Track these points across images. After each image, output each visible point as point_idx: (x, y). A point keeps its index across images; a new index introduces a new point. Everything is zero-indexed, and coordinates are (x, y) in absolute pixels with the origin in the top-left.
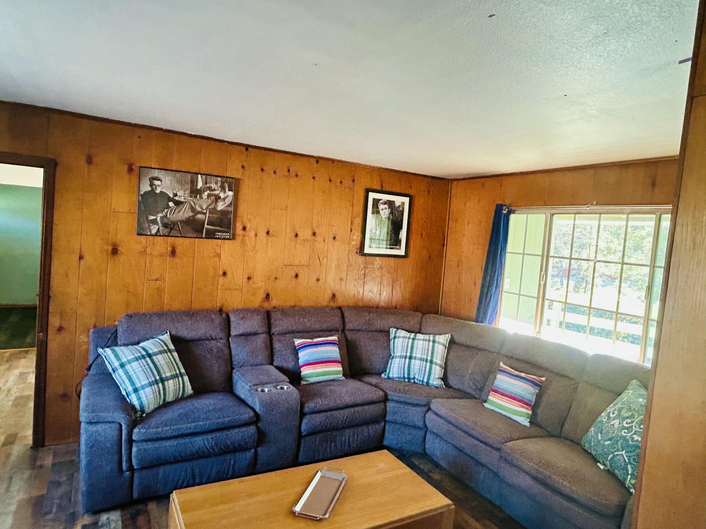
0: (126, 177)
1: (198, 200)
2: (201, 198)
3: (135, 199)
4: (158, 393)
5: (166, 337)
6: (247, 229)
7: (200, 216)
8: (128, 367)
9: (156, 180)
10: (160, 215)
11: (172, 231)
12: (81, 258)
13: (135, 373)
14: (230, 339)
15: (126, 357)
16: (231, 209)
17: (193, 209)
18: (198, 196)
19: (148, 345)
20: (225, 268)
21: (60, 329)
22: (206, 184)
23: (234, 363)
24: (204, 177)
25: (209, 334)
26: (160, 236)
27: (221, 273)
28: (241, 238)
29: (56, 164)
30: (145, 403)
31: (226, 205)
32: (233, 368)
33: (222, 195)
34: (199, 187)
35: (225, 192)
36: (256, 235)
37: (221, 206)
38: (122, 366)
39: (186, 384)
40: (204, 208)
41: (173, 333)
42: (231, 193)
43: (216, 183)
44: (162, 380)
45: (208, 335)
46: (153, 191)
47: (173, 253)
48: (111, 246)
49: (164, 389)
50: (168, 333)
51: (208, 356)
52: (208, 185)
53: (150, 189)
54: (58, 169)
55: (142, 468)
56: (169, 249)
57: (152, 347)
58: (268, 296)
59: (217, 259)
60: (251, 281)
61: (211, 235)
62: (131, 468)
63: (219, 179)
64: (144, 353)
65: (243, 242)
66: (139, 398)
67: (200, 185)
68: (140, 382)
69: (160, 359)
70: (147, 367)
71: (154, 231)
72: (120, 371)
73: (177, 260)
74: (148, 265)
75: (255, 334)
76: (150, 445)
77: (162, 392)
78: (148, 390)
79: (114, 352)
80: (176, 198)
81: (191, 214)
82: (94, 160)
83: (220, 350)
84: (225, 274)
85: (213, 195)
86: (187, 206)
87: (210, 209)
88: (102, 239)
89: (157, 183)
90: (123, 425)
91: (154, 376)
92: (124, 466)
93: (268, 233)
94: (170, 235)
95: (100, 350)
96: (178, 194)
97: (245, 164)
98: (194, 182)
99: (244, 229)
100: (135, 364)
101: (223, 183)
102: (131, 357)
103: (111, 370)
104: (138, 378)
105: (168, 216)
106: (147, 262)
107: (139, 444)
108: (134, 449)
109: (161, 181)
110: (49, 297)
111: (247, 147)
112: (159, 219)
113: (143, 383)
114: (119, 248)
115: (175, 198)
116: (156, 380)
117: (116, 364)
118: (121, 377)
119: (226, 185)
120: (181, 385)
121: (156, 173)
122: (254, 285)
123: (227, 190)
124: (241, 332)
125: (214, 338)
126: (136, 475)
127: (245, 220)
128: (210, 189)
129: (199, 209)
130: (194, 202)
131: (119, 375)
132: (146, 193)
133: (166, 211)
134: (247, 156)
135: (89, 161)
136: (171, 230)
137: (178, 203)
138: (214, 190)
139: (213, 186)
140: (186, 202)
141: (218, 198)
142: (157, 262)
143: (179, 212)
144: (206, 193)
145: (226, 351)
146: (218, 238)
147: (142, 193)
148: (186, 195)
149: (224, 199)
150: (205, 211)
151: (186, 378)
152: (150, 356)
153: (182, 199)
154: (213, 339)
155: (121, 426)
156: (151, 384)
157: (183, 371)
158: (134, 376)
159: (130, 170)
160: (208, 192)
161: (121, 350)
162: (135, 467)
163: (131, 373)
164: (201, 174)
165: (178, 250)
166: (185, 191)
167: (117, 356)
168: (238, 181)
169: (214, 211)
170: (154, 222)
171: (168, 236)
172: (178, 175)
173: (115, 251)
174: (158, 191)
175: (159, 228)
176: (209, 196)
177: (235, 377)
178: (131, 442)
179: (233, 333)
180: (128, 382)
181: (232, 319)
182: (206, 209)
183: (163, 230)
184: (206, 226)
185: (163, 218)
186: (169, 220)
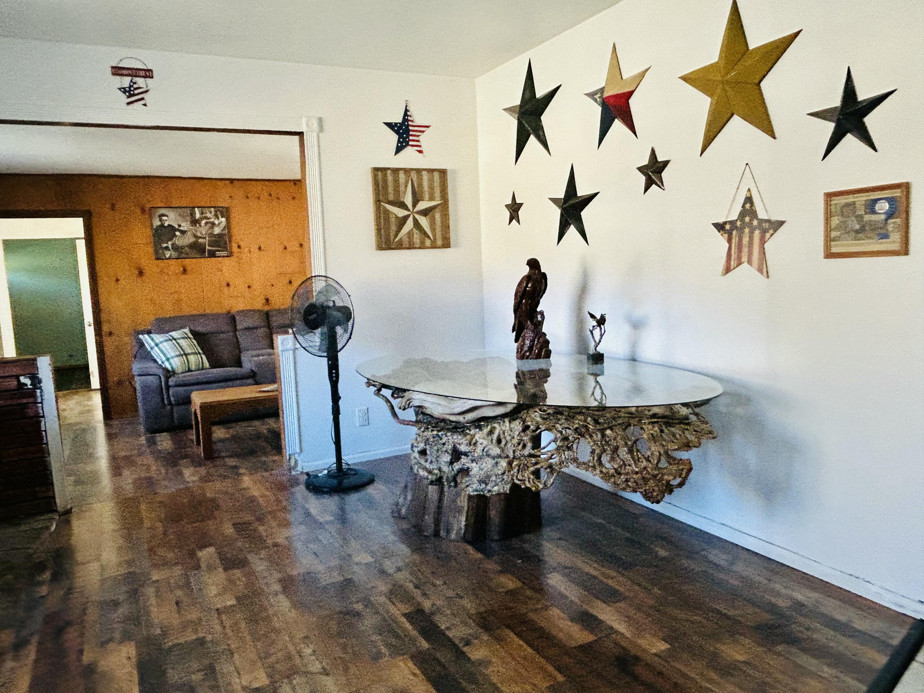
0: (141, 217)
1: (198, 228)
2: (200, 226)
4: (183, 362)
5: (187, 330)
6: (242, 247)
7: (201, 240)
8: (160, 345)
9: (164, 216)
10: (170, 243)
12: (117, 280)
13: (166, 349)
14: (237, 332)
15: (158, 340)
17: (195, 236)
18: (198, 225)
19: (175, 334)
20: (228, 280)
21: (111, 334)
22: (202, 214)
23: (241, 349)
25: (220, 329)
26: (173, 259)
27: (225, 284)
28: (237, 254)
29: (91, 214)
30: (174, 366)
32: (240, 352)
33: (217, 222)
35: (218, 218)
36: (250, 251)
37: (217, 231)
38: (157, 345)
39: (204, 360)
40: (204, 234)
41: (192, 328)
42: (223, 220)
43: (211, 213)
44: (186, 355)
45: (218, 330)
46: (162, 225)
47: (185, 271)
48: (138, 269)
49: (188, 361)
50: (188, 328)
51: (220, 343)
52: (204, 215)
53: (160, 223)
54: (93, 217)
55: (178, 404)
56: (181, 268)
57: (177, 335)
58: (267, 300)
59: (220, 274)
60: (251, 289)
61: (212, 255)
62: (170, 403)
63: (212, 209)
64: (171, 338)
65: (240, 258)
66: (170, 364)
67: (198, 216)
68: (170, 355)
69: (183, 342)
70: (173, 346)
71: (167, 256)
72: (156, 348)
73: (188, 277)
75: (256, 328)
76: (180, 389)
77: (186, 362)
78: (176, 359)
79: (150, 337)
80: (181, 228)
81: (194, 240)
82: (116, 206)
83: (229, 340)
84: (228, 285)
85: (210, 222)
86: (190, 233)
87: (208, 234)
88: (131, 266)
89: (164, 218)
90: (161, 376)
91: (180, 352)
92: (166, 402)
93: (260, 248)
95: (141, 336)
97: (232, 194)
98: (192, 214)
99: (239, 247)
100: (165, 344)
101: (216, 211)
102: (161, 340)
103: (149, 349)
104: (168, 352)
105: (177, 243)
107: (174, 388)
108: (171, 391)
109: (168, 217)
110: (100, 311)
111: (232, 181)
112: (170, 246)
113: (172, 355)
114: (143, 271)
116: (181, 354)
117: (153, 344)
118: (157, 352)
119: (219, 213)
120: (200, 360)
121: (163, 211)
122: (254, 292)
123: (220, 217)
124: (245, 326)
125: (224, 332)
126: (175, 409)
127: (239, 240)
128: (206, 218)
129: (200, 235)
130: (195, 230)
131: (155, 351)
132: (157, 227)
133: (174, 239)
134: (232, 187)
135: (113, 207)
136: (181, 253)
137: (183, 232)
138: (210, 218)
139: (209, 215)
140: (189, 231)
141: (213, 224)
142: (172, 279)
143: (184, 239)
144: (204, 222)
145: (235, 340)
146: (219, 257)
147: (154, 227)
149: (219, 225)
150: (205, 236)
151: (204, 357)
152: (175, 339)
153: (185, 229)
156: (177, 356)
157: (201, 352)
158: (166, 351)
159: (143, 211)
160: (205, 220)
161: (155, 336)
162: (173, 403)
163: (163, 349)
164: (198, 207)
165: (189, 268)
166: (187, 222)
167: (152, 339)
168: (227, 209)
169: (211, 235)
170: (167, 248)
171: (179, 258)
172: (180, 210)
173: (141, 273)
174: (166, 225)
175: (171, 253)
176: (206, 223)
177: (242, 358)
178: (168, 387)
179: (239, 327)
180: (162, 355)
181: (237, 318)
182: (206, 234)
183: (174, 254)
184: (207, 248)
185: (173, 245)
186: (178, 246)
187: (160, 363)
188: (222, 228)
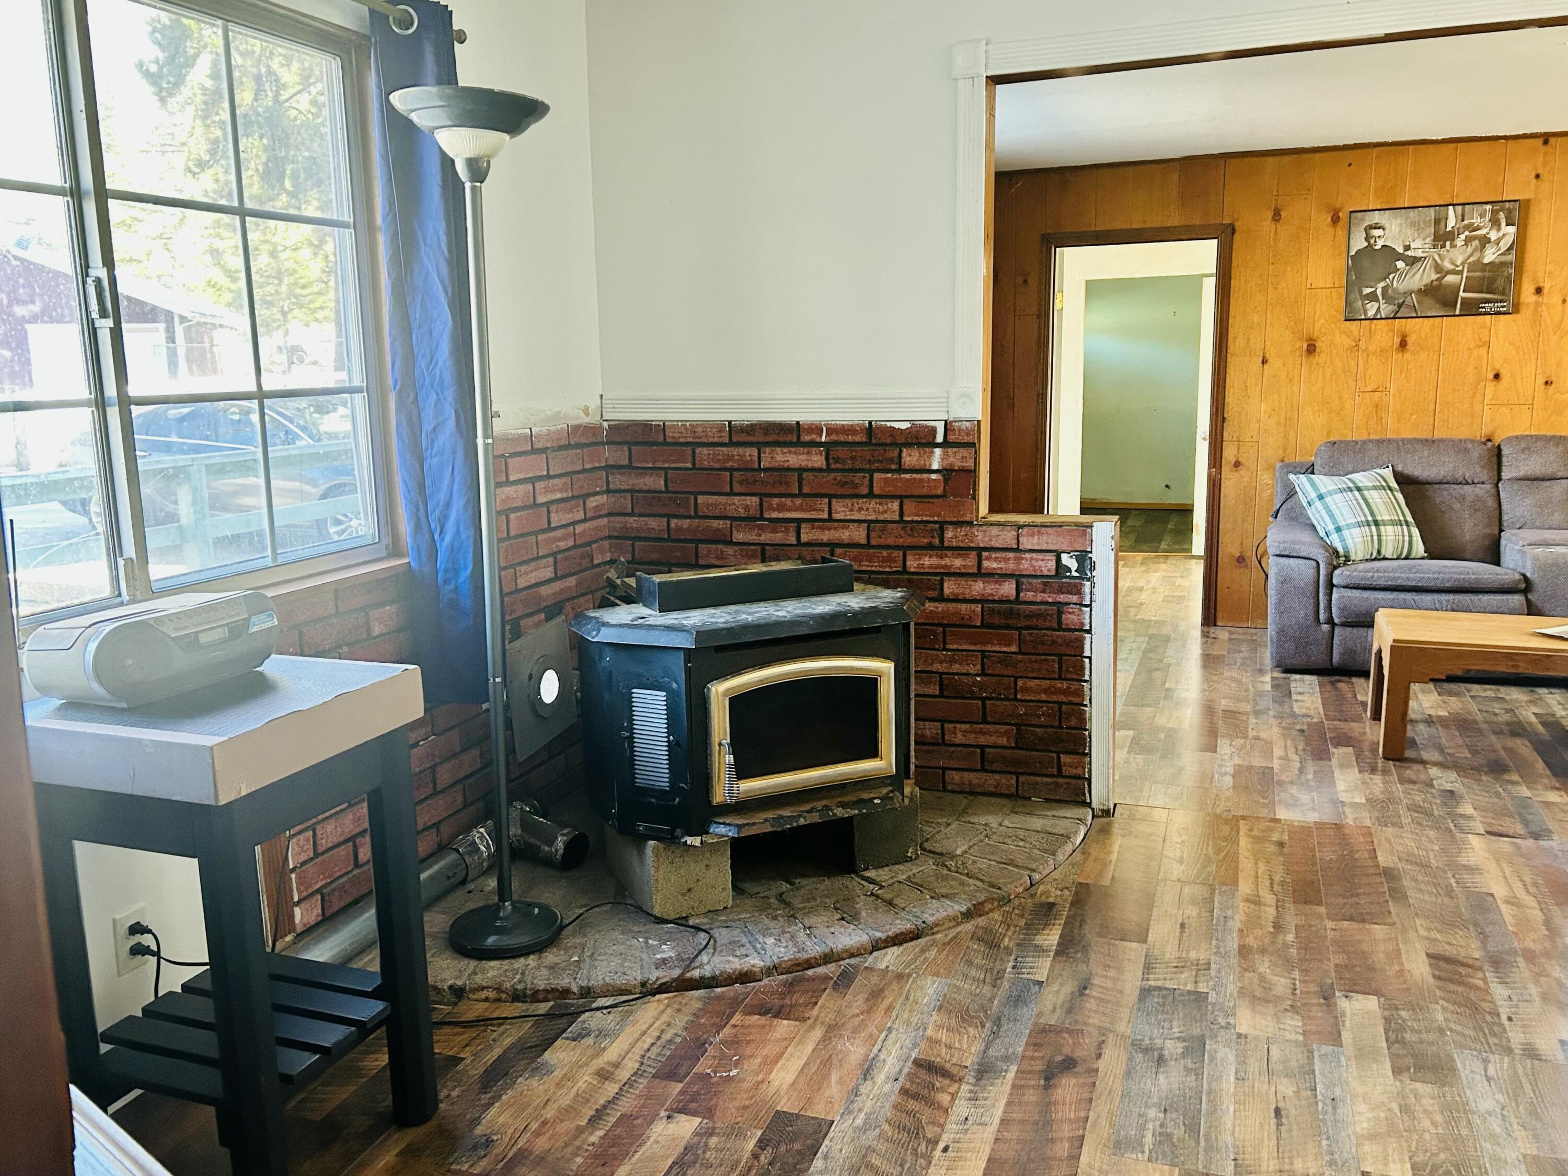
0: (1331, 231)
1: (1448, 251)
2: (1453, 246)
3: (1341, 264)
4: (1369, 538)
5: (1388, 473)
6: (1545, 291)
7: (1450, 279)
8: (1328, 499)
9: (1375, 228)
10: (1382, 284)
11: (1402, 309)
12: (1265, 361)
13: (1338, 507)
14: (1500, 485)
15: (1326, 487)
16: (1511, 257)
17: (1438, 268)
18: (1448, 243)
19: (1361, 478)
20: (1497, 366)
21: (1237, 464)
22: (1463, 220)
23: (1505, 524)
24: (1459, 208)
25: (1460, 473)
26: (1382, 319)
27: (1491, 375)
28: (1531, 308)
29: (1234, 231)
30: (1351, 546)
31: (1500, 252)
32: (1501, 531)
33: (1493, 236)
34: (1449, 228)
35: (1499, 229)
36: (1564, 301)
37: (1490, 256)
38: (1321, 497)
39: (1414, 539)
40: (1458, 263)
41: (1399, 468)
42: (1512, 229)
43: (1482, 216)
44: (1377, 524)
45: (1459, 476)
46: (1370, 245)
47: (1403, 344)
48: (1307, 340)
49: (1379, 536)
50: (1391, 468)
51: (1457, 506)
52: (1466, 222)
53: (1366, 244)
54: (1237, 237)
55: (1345, 625)
56: (1397, 340)
57: (1364, 480)
59: (1483, 351)
60: (1552, 388)
61: (1471, 309)
62: (1330, 621)
63: (1489, 207)
64: (1351, 485)
65: (1537, 318)
66: (1342, 540)
67: (1451, 223)
68: (1345, 520)
69: (1375, 497)
70: (1354, 502)
71: (1371, 314)
72: (1318, 504)
73: (1407, 355)
74: (1361, 367)
75: (1550, 478)
76: (1356, 594)
77: (1375, 538)
78: (1356, 531)
79: (1311, 481)
80: (1409, 253)
81: (1434, 276)
82: (1283, 214)
83: (1478, 499)
84: (1497, 376)
85: (1475, 238)
86: (1429, 263)
87: (1469, 264)
88: (1293, 333)
89: (1376, 233)
90: (1320, 562)
91: (1365, 516)
92: (1322, 616)
94: (1398, 315)
95: (1292, 477)
96: (1413, 246)
97: (1540, 171)
98: (1439, 221)
99: (1539, 291)
100: (1338, 497)
101: (1494, 213)
102: (1332, 487)
103: (1305, 504)
104: (1342, 515)
105: (1395, 285)
106: (1361, 362)
107: (1342, 590)
108: (1335, 596)
109: (1384, 229)
110: (1224, 419)
111: (1546, 138)
112: (1379, 292)
113: (1349, 522)
114: (1317, 345)
115: (1406, 253)
116: (1367, 521)
117: (1313, 495)
118: (1319, 512)
119: (1502, 216)
120: (1407, 538)
121: (1376, 218)
122: (1558, 396)
123: (1503, 224)
124: (1521, 473)
125: (1470, 481)
126: (1337, 631)
127: (1540, 274)
128: (1470, 227)
129: (1450, 267)
130: (1439, 255)
131: (1317, 509)
132: (1359, 252)
133: (1391, 277)
134: (1546, 153)
135: (1277, 216)
136: (1400, 306)
137: (1412, 262)
138: (1478, 229)
139: (1476, 221)
140: (1425, 258)
141: (1485, 241)
142: (1374, 361)
143: (1414, 275)
144: (1463, 237)
145: (1491, 503)
146: (1485, 314)
147: (1352, 253)
148: (1427, 246)
149: (1498, 242)
150: (1460, 268)
151: (1415, 531)
152: (1359, 489)
153: (1419, 254)
154: (1468, 483)
155: (1318, 564)
156: (1359, 524)
157: (1410, 518)
158: (1337, 511)
159: (1335, 220)
160: (1467, 233)
161: (1321, 480)
162: (1336, 620)
163: (1333, 507)
164: (1454, 205)
165: (1411, 340)
166: (1424, 240)
167: (1313, 484)
168: (1524, 206)
169: (1476, 265)
170: (1373, 297)
171: (1394, 318)
172: (1412, 214)
173: (1311, 349)
174: (1378, 247)
175: (1379, 307)
176: (1468, 241)
177: (1503, 542)
178: (1331, 586)
179: (1505, 475)
180: (1327, 518)
181: (1505, 451)
182: (1463, 264)
183: (1386, 309)
184: (1462, 294)
185: (1385, 289)
186: (1395, 290)
187: (1322, 534)
188: (1502, 250)
